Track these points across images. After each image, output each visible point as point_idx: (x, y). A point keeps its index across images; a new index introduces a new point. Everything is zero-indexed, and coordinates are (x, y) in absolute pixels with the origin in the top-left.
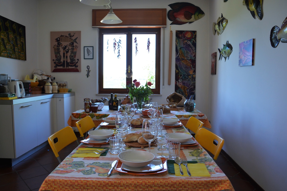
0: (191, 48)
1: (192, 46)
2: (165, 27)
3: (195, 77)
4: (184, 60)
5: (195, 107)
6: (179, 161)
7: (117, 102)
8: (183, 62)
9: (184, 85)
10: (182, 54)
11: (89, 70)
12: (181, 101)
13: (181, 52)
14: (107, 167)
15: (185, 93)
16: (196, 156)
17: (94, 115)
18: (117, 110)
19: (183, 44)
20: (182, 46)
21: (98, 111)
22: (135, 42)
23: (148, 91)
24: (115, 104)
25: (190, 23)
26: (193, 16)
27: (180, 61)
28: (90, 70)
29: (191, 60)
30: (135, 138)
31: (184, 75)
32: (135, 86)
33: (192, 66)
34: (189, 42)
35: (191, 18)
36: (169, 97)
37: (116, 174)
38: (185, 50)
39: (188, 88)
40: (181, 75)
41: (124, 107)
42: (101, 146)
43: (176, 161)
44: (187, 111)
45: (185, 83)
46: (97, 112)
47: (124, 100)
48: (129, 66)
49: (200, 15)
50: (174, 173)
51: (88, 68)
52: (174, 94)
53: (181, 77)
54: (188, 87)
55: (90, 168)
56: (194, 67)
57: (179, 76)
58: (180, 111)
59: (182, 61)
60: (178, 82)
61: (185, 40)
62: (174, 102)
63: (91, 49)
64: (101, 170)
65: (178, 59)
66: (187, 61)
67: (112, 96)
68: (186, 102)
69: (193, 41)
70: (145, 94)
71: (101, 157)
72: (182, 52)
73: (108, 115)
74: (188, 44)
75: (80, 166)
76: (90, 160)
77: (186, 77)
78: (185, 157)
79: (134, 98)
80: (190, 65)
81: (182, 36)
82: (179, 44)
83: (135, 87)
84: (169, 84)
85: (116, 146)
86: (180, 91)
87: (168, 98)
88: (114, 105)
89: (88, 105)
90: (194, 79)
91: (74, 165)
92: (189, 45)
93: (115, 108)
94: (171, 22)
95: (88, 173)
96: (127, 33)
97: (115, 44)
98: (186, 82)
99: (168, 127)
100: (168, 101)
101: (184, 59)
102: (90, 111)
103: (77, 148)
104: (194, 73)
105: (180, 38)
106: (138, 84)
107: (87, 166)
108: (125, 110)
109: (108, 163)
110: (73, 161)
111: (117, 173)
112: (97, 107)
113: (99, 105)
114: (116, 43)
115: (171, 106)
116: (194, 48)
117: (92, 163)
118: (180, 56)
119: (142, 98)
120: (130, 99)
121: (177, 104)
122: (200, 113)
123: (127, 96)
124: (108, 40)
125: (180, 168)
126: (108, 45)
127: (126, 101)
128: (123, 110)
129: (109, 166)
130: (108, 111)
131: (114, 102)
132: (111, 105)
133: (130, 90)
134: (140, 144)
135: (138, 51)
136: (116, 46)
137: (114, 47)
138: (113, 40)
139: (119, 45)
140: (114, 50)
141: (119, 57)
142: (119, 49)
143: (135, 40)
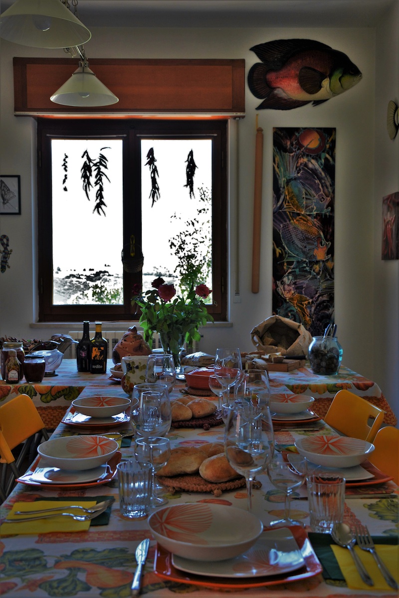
0: (320, 179)
1: (323, 174)
2: (239, 117)
3: (333, 269)
4: (298, 218)
5: (340, 359)
6: (345, 536)
7: (102, 348)
8: (297, 223)
9: (300, 293)
10: (291, 198)
11: (6, 249)
12: (298, 341)
13: (288, 192)
14: (121, 564)
15: (304, 315)
16: (393, 518)
17: (33, 391)
18: (103, 371)
19: (297, 168)
20: (294, 174)
21: (44, 378)
22: (150, 165)
23: (197, 314)
24: (99, 354)
25: (317, 103)
26: (326, 83)
27: (286, 221)
28: (9, 248)
29: (319, 218)
30: (189, 464)
31: (298, 262)
32: (158, 298)
33: (322, 234)
34: (313, 161)
35: (320, 87)
36: (260, 330)
37: (157, 586)
38: (300, 186)
39: (311, 301)
40: (290, 263)
41: (133, 363)
42: (84, 493)
43: (337, 539)
44: (318, 371)
45: (302, 287)
46: (43, 381)
47: (125, 340)
48: (133, 236)
49: (347, 79)
50: (341, 580)
51: (3, 244)
52: (274, 321)
53: (289, 268)
54: (312, 298)
55: (67, 572)
56: (329, 236)
57: (285, 264)
58: (296, 371)
59: (292, 221)
60: (283, 283)
61: (302, 157)
62: (276, 345)
63: (12, 184)
64: (106, 577)
65: (280, 214)
66: (307, 221)
67: (86, 328)
68: (314, 345)
69: (326, 159)
70: (189, 321)
71: (93, 529)
72: (292, 192)
73: (80, 390)
74: (312, 170)
75: (32, 567)
76: (60, 542)
77: (305, 267)
78: (359, 521)
79: (156, 335)
80: (316, 233)
81: (292, 144)
82: (282, 170)
83: (159, 301)
85: (139, 490)
86: (289, 309)
87: (256, 332)
88: (94, 358)
89: (15, 359)
90: (329, 273)
91: (10, 565)
92: (314, 171)
93: (98, 367)
94: (260, 101)
95: (66, 591)
96: (125, 135)
97: (86, 168)
98: (304, 282)
100: (255, 343)
101: (299, 215)
102: (20, 378)
103: (6, 502)
104: (330, 256)
105: (285, 150)
106: (169, 291)
107: (57, 564)
108: (134, 372)
109: (123, 551)
110: (5, 550)
111: (159, 584)
112: (44, 364)
113: (49, 357)
114: (92, 164)
115: (267, 357)
116: (329, 180)
117: (69, 554)
118: (285, 207)
119: (180, 335)
120: (141, 338)
121: (283, 350)
122: (358, 378)
123: (135, 330)
124: (67, 157)
125: (357, 561)
126: (66, 171)
127: (131, 344)
128: (130, 374)
129: (127, 560)
130: (75, 377)
131: (95, 348)
132: (84, 355)
133: (143, 310)
134: (207, 482)
135: (158, 189)
136: (91, 175)
137: (86, 177)
138: (83, 157)
139: (101, 173)
140: (86, 186)
141: (100, 209)
142: (101, 183)
143: (148, 156)
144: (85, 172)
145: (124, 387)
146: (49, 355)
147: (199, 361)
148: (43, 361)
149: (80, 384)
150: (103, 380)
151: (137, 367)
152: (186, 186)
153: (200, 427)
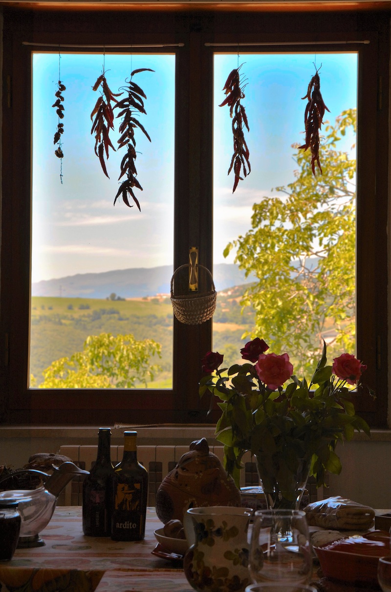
18: (137, 535)
21: (17, 551)
22: (231, 105)
23: (334, 417)
24: (129, 498)
32: (255, 381)
41: (211, 522)
46: (13, 558)
47: (183, 469)
48: (194, 249)
67: (104, 440)
73: (94, 577)
88: (120, 506)
93: (127, 525)
97: (103, 111)
106: (278, 368)
108: (211, 543)
112: (18, 519)
113: (27, 505)
114: (113, 104)
120: (217, 463)
123: (204, 446)
124: (63, 88)
126: (61, 115)
127: (196, 476)
128: (204, 548)
130: (80, 548)
131: (123, 485)
132: (98, 500)
133: (224, 404)
135: (247, 155)
136: (111, 125)
137: (101, 129)
138: (95, 88)
139: (131, 122)
140: (101, 147)
141: (128, 194)
142: (131, 142)
143: (227, 86)
144: (99, 117)
145: (190, 576)
146: (28, 499)
147: (338, 518)
148: (17, 514)
149: (93, 564)
150: (140, 555)
151: (219, 532)
152: (304, 147)
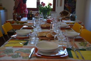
5: (76, 18)
6: (74, 49)
7: (32, 15)
9: (69, 6)
12: (68, 15)
14: (28, 52)
15: (70, 10)
16: (84, 46)
17: (19, 22)
30: (44, 35)
39: (71, 8)
42: (24, 39)
43: (72, 49)
44: (71, 20)
47: (36, 14)
50: (72, 57)
52: (64, 11)
53: (67, 1)
55: (17, 53)
58: (67, 20)
60: (66, 4)
64: (24, 55)
67: (29, 11)
68: (71, 15)
70: (48, 10)
71: (24, 46)
73: (27, 22)
75: (10, 52)
76: (17, 48)
78: (77, 46)
83: (42, 6)
84: (61, 5)
85: (33, 39)
86: (67, 9)
87: (60, 13)
90: (75, 2)
91: (6, 52)
95: (16, 57)
98: (70, 4)
99: (62, 29)
100: (60, 15)
103: (8, 40)
106: (44, 4)
107: (15, 52)
109: (29, 50)
110: (6, 49)
111: (34, 56)
115: (62, 17)
117: (18, 50)
119: (46, 13)
121: (65, 16)
122: (79, 22)
125: (76, 54)
129: (29, 52)
131: (30, 15)
132: (28, 16)
134: (47, 38)
153: (48, 29)
